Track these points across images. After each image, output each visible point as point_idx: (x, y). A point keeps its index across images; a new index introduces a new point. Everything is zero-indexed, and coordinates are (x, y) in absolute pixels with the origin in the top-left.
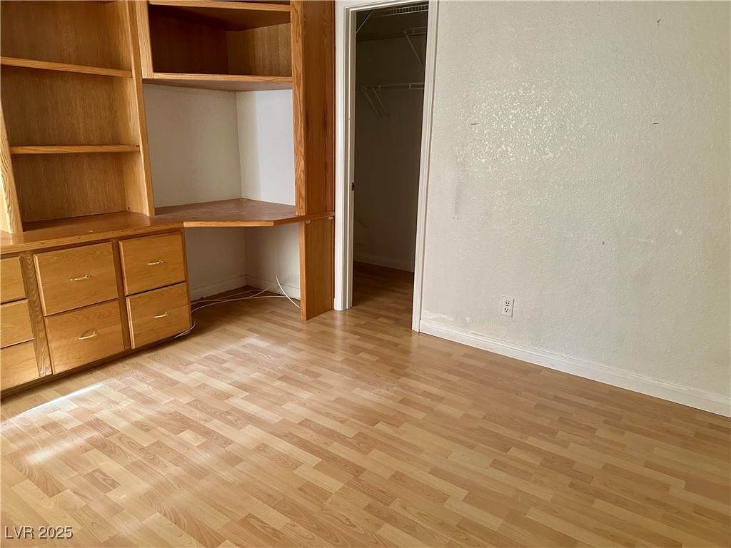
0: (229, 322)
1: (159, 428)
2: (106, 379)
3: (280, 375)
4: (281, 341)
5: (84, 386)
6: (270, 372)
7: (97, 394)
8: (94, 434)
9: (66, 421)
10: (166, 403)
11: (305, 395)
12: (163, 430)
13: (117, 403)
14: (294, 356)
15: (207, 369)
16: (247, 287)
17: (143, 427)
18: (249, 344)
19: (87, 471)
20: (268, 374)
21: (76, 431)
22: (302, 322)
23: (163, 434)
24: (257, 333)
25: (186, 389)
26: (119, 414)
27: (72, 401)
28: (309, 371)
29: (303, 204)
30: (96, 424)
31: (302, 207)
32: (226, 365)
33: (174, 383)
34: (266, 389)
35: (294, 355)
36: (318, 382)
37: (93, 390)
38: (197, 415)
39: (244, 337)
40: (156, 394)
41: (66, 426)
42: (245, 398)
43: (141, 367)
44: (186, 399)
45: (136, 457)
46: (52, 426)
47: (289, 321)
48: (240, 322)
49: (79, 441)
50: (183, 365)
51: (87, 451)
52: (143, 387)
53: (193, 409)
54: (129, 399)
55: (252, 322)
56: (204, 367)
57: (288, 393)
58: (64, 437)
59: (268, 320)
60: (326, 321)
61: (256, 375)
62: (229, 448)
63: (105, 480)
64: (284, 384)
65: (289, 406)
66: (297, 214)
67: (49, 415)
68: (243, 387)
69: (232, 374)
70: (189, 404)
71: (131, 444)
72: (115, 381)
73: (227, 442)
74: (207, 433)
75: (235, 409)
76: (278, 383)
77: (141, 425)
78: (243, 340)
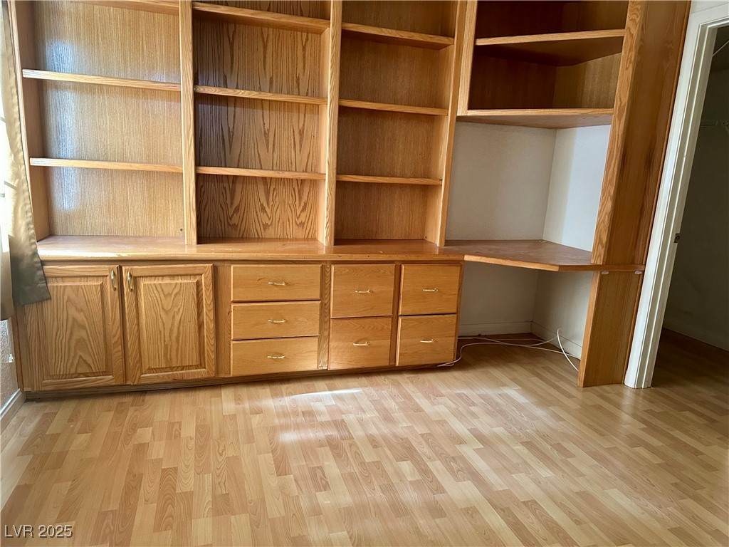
0: (496, 365)
1: (386, 449)
2: (366, 386)
3: (525, 439)
4: (544, 402)
5: (347, 388)
6: (515, 432)
7: (353, 397)
8: (333, 433)
9: (320, 413)
10: (403, 426)
11: (545, 473)
12: (388, 452)
13: (364, 412)
14: (550, 423)
15: (453, 406)
16: (530, 335)
17: (374, 442)
18: (506, 395)
19: (313, 464)
20: (513, 434)
21: (323, 425)
22: (577, 388)
23: (387, 456)
24: (520, 386)
25: (426, 420)
26: (361, 422)
27: (333, 398)
28: (562, 446)
29: (602, 251)
30: (340, 424)
31: (600, 255)
32: (473, 408)
33: (419, 410)
34: (503, 449)
35: (552, 423)
36: (568, 464)
37: (353, 394)
38: (423, 449)
39: (504, 385)
40: (398, 415)
41: (319, 418)
42: (477, 451)
43: (398, 385)
44: (421, 429)
45: (355, 469)
46: (309, 413)
47: (562, 382)
48: (506, 369)
49: (321, 435)
50: (434, 395)
51: (322, 446)
52: (391, 404)
53: (423, 442)
54: (375, 412)
55: (520, 372)
56: (452, 404)
57: (526, 463)
58: (313, 426)
59: (538, 375)
60: (609, 395)
61: (499, 430)
62: (439, 497)
63: (321, 479)
64: (526, 451)
65: (521, 478)
66: (592, 262)
67: (312, 404)
68: (480, 438)
69: (475, 420)
70: (422, 435)
71: (357, 455)
72: (372, 391)
73: (440, 489)
74: (425, 471)
75: (462, 458)
76: (519, 448)
77: (373, 440)
78: (501, 388)
